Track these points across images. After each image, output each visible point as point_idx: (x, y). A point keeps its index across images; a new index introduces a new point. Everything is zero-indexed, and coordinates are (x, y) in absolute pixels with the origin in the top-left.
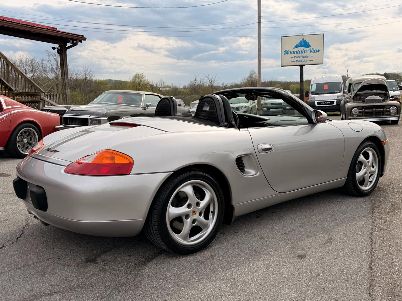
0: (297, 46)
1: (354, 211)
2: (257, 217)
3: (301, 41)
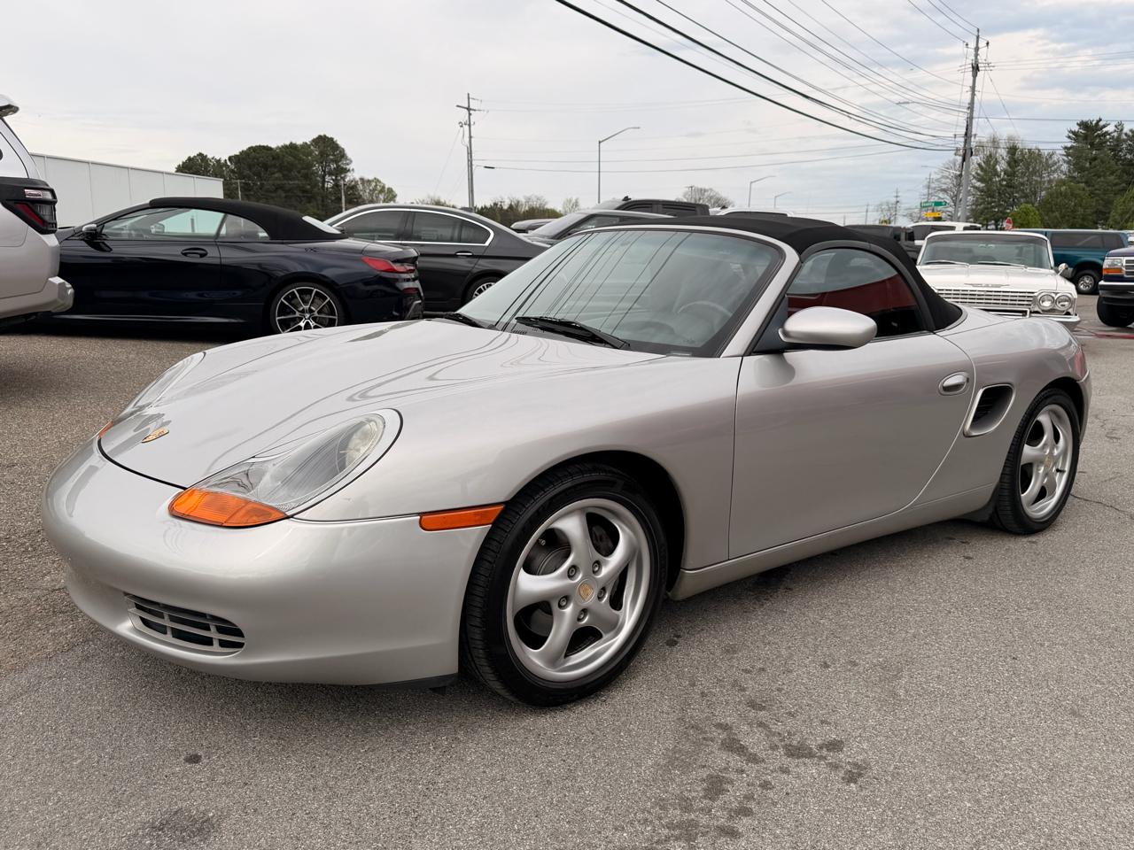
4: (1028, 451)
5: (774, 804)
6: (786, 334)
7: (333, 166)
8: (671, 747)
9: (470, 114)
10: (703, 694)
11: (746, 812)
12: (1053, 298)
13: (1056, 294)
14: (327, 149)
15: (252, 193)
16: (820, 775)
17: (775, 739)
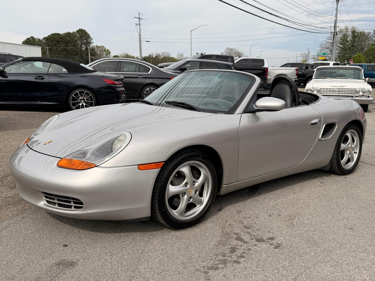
4: (343, 146)
5: (252, 254)
6: (256, 106)
7: (85, 41)
8: (219, 239)
9: (140, 21)
10: (230, 225)
11: (243, 257)
12: (363, 91)
13: (364, 89)
14: (83, 34)
15: (53, 52)
16: (266, 246)
17: (253, 237)
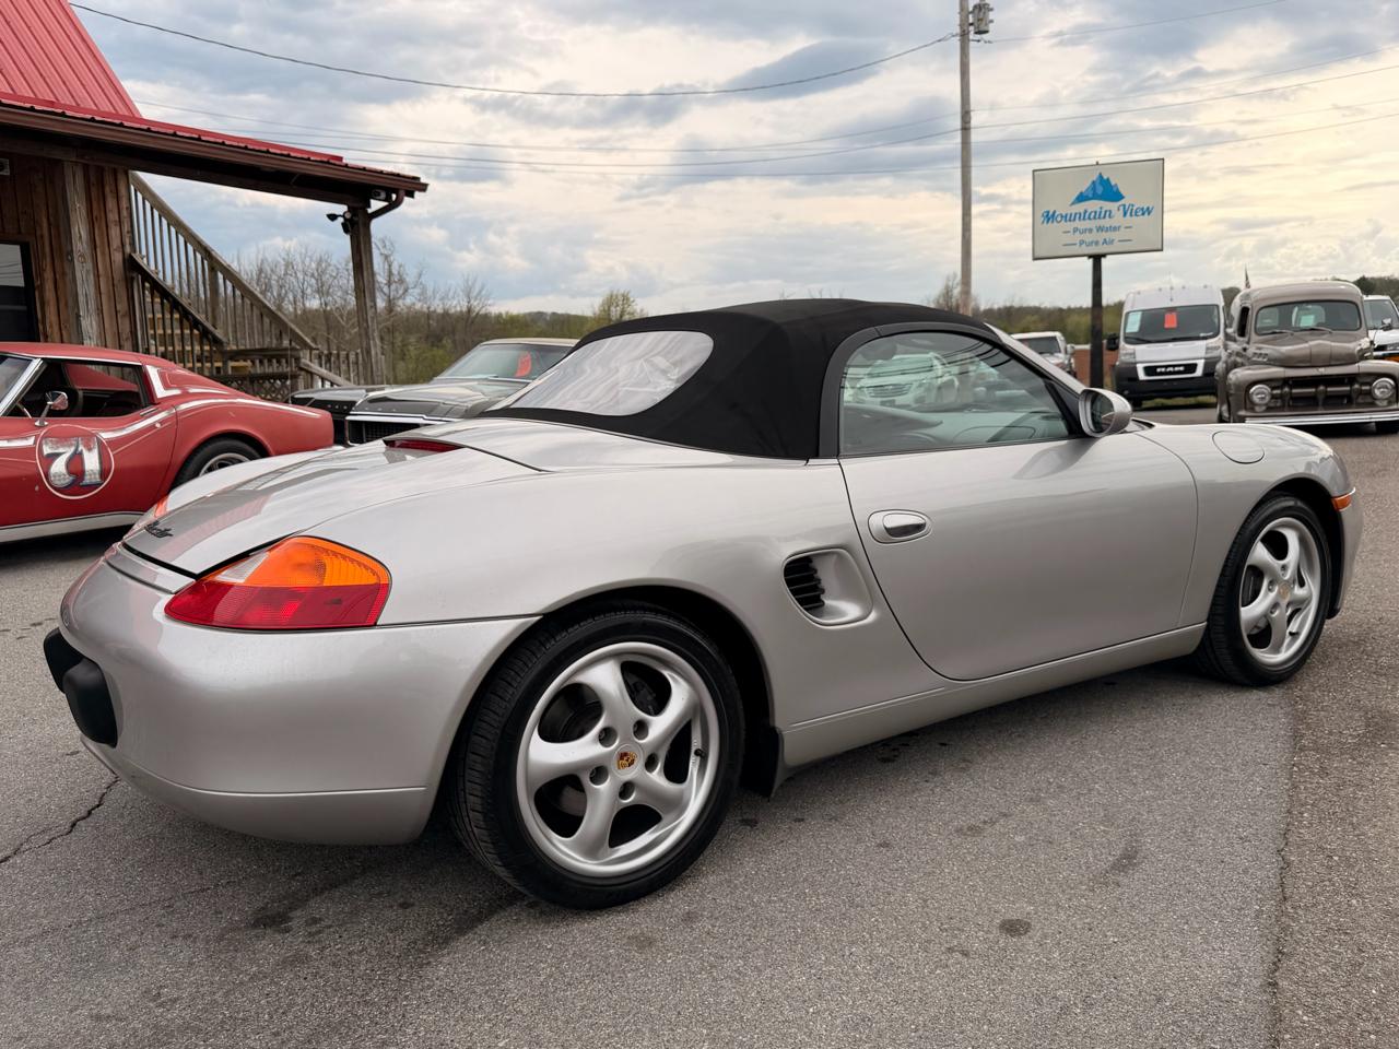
0: (1081, 198)
1: (1230, 742)
2: (885, 760)
3: (1094, 182)
